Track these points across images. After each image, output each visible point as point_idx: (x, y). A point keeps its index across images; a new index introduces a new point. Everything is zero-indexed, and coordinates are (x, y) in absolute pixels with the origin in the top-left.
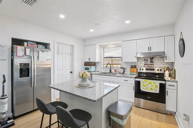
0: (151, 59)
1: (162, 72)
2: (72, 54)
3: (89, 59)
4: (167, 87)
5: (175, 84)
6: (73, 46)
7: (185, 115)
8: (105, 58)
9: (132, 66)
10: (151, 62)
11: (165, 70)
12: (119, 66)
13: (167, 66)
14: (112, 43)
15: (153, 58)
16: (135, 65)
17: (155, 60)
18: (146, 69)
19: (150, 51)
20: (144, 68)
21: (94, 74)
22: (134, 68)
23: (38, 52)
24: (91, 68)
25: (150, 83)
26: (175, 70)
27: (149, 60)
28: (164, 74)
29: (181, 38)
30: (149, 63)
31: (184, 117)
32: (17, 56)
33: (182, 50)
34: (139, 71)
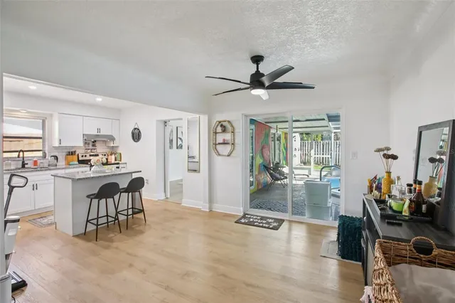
1: (106, 157)
5: (124, 165)
9: (68, 152)
10: (93, 145)
11: (109, 154)
12: (40, 154)
13: (110, 150)
15: (96, 141)
16: (74, 150)
17: (97, 144)
18: (90, 156)
19: (98, 134)
20: (88, 155)
22: (72, 155)
26: (121, 154)
27: (91, 144)
29: (137, 127)
30: (91, 147)
33: (136, 136)
34: (81, 158)
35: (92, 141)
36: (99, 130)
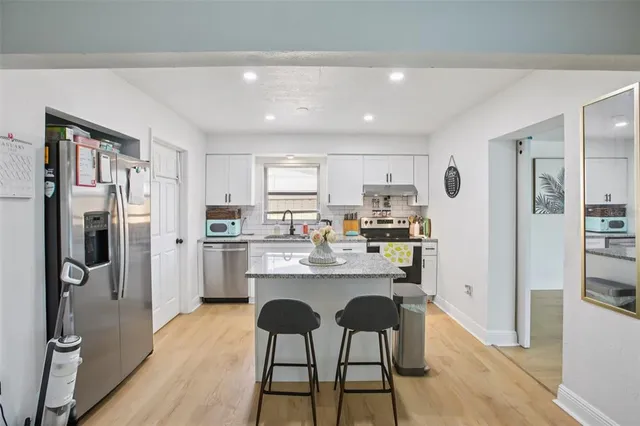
0: (386, 199)
1: (406, 226)
2: (180, 179)
3: (228, 198)
4: (424, 252)
5: (433, 245)
6: (184, 151)
7: (466, 286)
8: (270, 194)
9: (346, 215)
10: (386, 205)
11: (412, 221)
12: (314, 216)
13: (413, 213)
14: (297, 155)
15: (389, 197)
16: (354, 212)
17: (392, 202)
18: (379, 222)
19: (390, 183)
20: (375, 221)
21: (254, 241)
22: (352, 219)
23: (128, 172)
24: (233, 224)
25: (398, 249)
26: (430, 220)
27: (382, 202)
28: (408, 229)
29: (452, 165)
30: (382, 207)
31: (466, 290)
32: (77, 184)
33: (453, 185)
34: (364, 226)
35: (382, 197)
36: (389, 177)
